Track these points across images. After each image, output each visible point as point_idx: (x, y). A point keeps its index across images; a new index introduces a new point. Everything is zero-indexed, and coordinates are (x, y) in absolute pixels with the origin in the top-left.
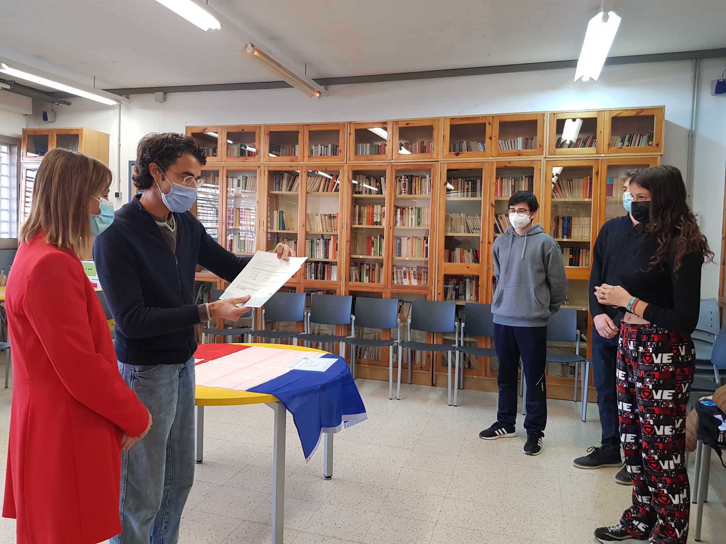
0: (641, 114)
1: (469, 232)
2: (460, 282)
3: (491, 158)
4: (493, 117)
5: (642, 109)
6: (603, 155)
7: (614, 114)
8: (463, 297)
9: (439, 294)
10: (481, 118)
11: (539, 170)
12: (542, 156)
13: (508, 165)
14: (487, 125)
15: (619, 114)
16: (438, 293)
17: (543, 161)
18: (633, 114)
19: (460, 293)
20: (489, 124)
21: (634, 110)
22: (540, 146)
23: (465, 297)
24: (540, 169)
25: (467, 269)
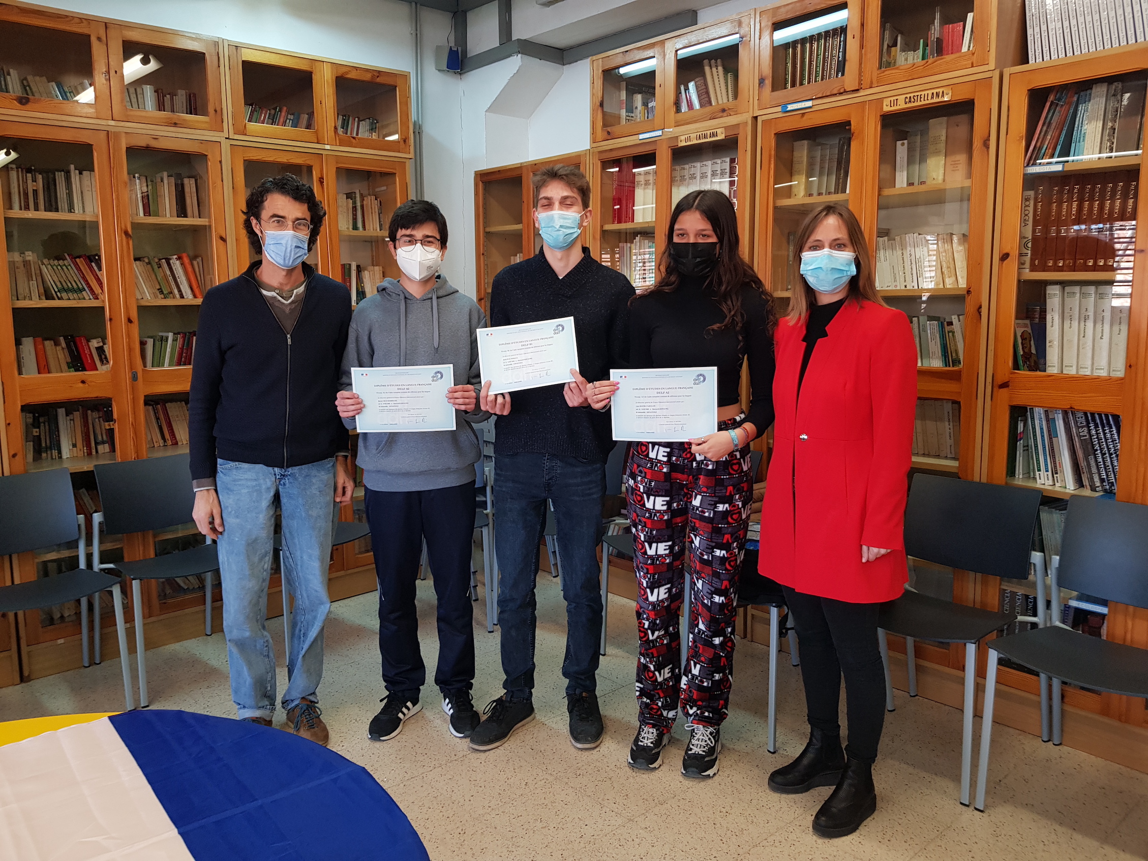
0: (378, 80)
1: (49, 297)
2: (41, 420)
3: (112, 123)
4: (107, 25)
5: (379, 72)
6: (328, 147)
7: (341, 71)
8: (55, 453)
9: (14, 456)
10: (77, 21)
11: (219, 164)
12: (221, 134)
13: (154, 144)
14: (93, 39)
15: (347, 73)
16: (12, 453)
17: (225, 145)
18: (367, 77)
19: (44, 445)
20: (99, 39)
21: (367, 70)
22: (216, 111)
23: (60, 452)
24: (220, 162)
25: (81, 385)
